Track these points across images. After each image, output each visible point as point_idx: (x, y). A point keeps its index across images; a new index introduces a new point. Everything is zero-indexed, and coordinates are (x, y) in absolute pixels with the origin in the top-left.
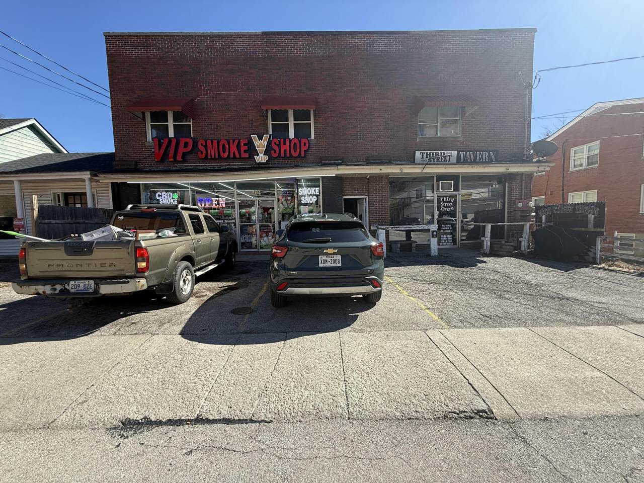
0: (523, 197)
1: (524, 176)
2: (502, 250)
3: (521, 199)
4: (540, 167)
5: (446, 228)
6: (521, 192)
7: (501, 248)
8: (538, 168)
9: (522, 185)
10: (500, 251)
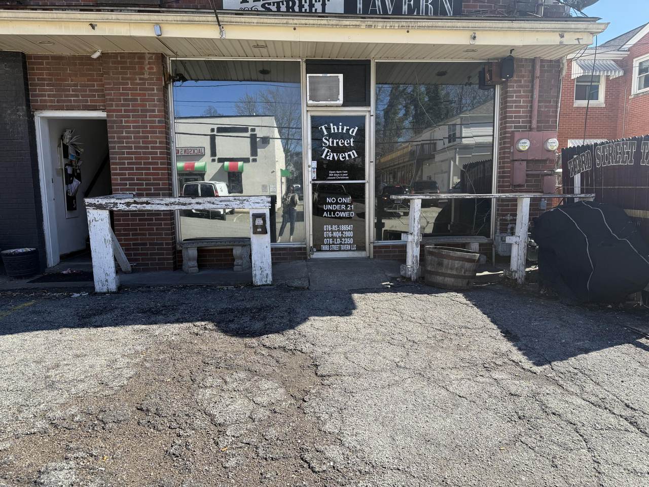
0: (534, 124)
1: (538, 67)
2: (443, 271)
3: (531, 129)
4: (566, 35)
5: (338, 207)
6: (531, 112)
7: (440, 264)
8: (562, 36)
9: (532, 91)
10: (437, 274)
